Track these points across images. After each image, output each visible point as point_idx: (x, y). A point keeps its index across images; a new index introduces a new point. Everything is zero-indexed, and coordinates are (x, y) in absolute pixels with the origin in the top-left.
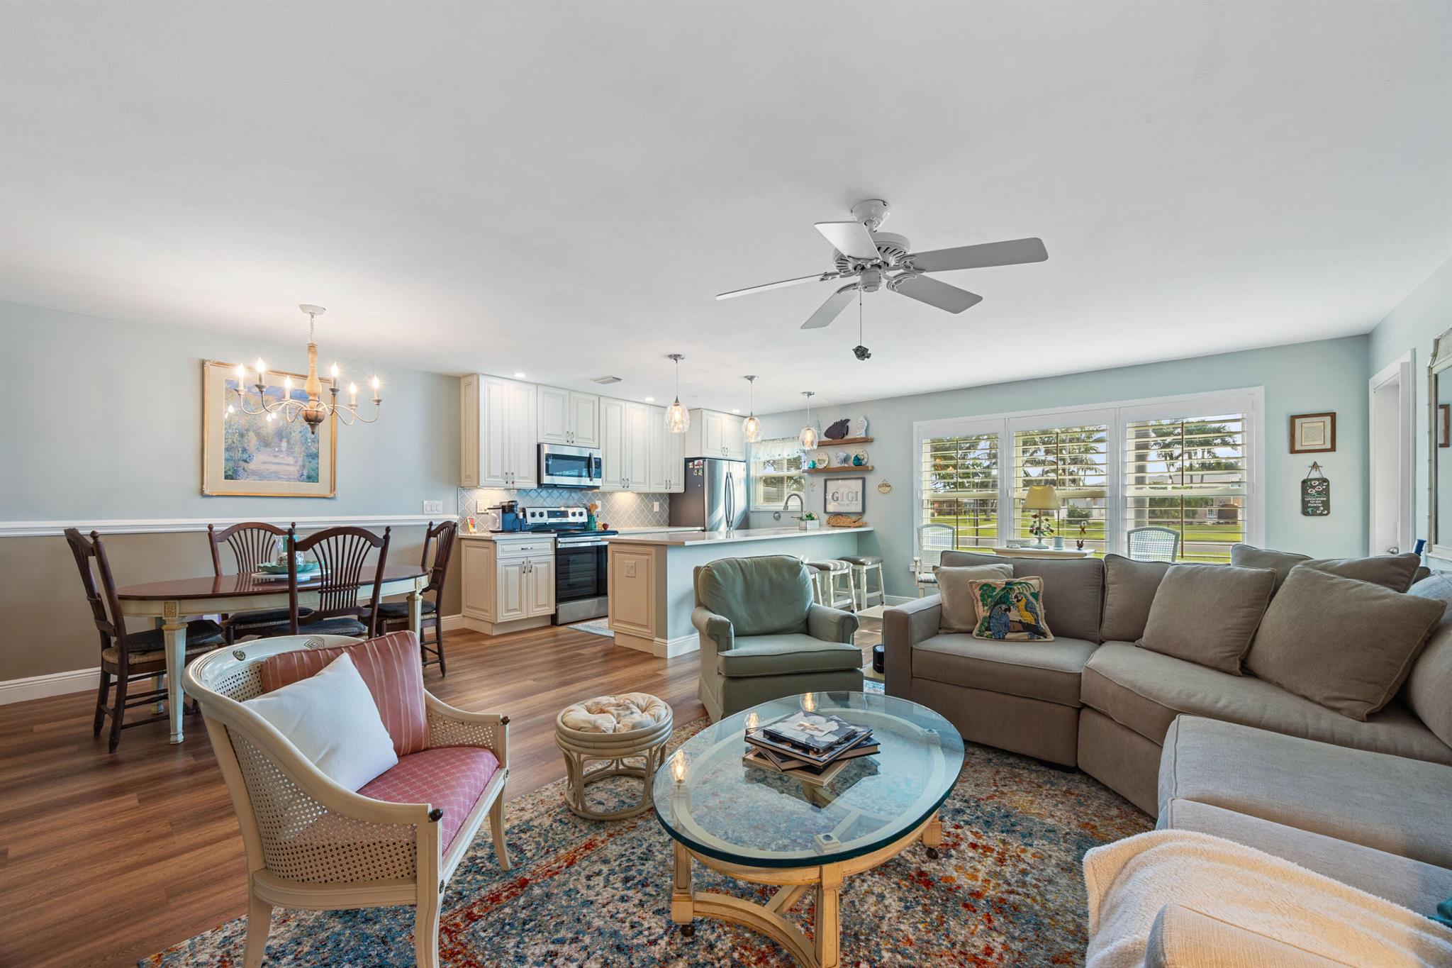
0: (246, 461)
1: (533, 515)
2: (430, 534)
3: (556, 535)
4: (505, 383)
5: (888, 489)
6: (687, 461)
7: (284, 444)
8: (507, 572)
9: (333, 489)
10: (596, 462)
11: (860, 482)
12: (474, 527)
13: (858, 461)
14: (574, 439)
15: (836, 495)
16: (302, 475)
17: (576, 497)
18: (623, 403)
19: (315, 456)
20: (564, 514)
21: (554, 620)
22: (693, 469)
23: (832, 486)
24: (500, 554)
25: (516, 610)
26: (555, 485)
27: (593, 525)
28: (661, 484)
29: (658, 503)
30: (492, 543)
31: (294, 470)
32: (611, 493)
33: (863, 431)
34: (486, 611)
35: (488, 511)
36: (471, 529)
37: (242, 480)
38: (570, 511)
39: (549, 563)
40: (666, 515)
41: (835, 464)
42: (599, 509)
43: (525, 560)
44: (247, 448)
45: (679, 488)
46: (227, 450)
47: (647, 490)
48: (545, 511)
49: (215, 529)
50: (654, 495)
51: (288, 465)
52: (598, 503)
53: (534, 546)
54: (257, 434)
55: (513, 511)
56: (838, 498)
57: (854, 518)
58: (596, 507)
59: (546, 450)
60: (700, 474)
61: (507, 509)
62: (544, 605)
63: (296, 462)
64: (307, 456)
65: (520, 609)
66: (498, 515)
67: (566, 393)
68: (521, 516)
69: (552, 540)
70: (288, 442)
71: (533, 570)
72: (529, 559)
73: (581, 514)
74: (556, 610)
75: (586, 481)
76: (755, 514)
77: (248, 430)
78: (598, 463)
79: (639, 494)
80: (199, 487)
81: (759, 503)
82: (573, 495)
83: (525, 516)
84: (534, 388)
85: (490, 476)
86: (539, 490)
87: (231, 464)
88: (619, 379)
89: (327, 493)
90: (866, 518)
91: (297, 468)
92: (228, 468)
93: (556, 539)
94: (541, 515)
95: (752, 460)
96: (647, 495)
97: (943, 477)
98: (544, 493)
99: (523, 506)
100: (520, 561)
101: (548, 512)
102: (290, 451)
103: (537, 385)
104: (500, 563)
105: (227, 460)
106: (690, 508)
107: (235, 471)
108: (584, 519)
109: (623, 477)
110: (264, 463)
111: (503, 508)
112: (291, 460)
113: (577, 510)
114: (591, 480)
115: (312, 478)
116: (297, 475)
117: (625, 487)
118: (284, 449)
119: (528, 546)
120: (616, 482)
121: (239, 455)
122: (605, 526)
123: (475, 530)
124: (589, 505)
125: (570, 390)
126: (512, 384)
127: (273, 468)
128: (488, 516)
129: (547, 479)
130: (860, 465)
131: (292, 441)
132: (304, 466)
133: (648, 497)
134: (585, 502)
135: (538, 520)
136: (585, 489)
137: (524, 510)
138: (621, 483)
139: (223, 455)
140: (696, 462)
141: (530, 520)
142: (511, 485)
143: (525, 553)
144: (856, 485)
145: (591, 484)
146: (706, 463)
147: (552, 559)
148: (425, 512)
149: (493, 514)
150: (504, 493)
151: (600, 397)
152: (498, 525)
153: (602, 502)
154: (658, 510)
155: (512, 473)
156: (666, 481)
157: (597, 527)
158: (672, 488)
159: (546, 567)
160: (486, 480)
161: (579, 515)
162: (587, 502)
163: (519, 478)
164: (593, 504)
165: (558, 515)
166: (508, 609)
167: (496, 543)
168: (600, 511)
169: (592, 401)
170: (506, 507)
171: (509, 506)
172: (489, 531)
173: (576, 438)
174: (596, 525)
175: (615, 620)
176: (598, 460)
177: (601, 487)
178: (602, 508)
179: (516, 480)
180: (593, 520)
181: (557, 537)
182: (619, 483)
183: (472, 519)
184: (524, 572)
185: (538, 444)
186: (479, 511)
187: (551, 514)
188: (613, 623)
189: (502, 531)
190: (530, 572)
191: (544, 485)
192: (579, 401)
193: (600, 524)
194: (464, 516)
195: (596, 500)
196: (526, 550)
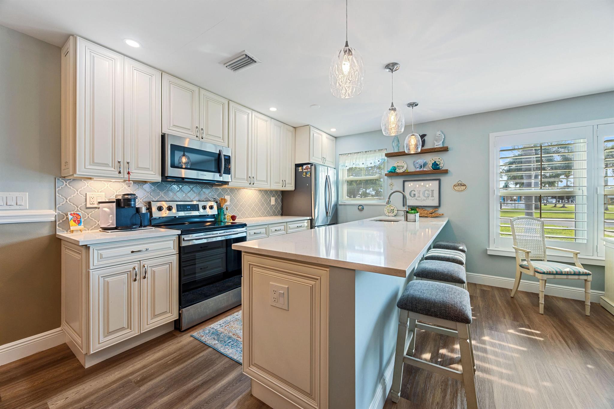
1: (160, 209)
3: (179, 232)
5: (463, 188)
6: (297, 166)
8: (107, 285)
10: (225, 160)
11: (437, 182)
13: (436, 166)
14: (204, 136)
15: (413, 193)
17: (207, 193)
18: (250, 112)
20: (195, 208)
21: (177, 327)
22: (302, 172)
23: (410, 185)
24: (95, 263)
25: (122, 329)
26: (183, 179)
27: (222, 217)
28: (279, 183)
29: (274, 198)
30: (83, 249)
32: (238, 189)
33: (441, 142)
35: (99, 205)
36: (73, 226)
38: (201, 204)
39: (170, 264)
40: (279, 208)
41: (412, 169)
42: (228, 203)
43: (136, 265)
45: (290, 187)
48: (174, 205)
50: (271, 191)
52: (227, 197)
53: (150, 246)
55: (129, 205)
56: (415, 195)
57: (431, 210)
58: (225, 201)
60: (308, 175)
61: (123, 203)
62: (165, 313)
65: (128, 327)
66: (111, 209)
67: (196, 89)
68: (143, 210)
69: (176, 238)
71: (149, 275)
73: (211, 207)
74: (180, 315)
75: (216, 177)
76: (343, 206)
78: (228, 160)
79: (260, 190)
81: (345, 199)
82: (204, 190)
83: (149, 210)
84: (159, 74)
85: (93, 163)
88: (253, 60)
90: (440, 211)
93: (179, 236)
94: (170, 209)
95: (340, 167)
96: (266, 192)
97: (514, 178)
99: (146, 200)
100: (130, 267)
101: (177, 205)
103: (162, 72)
104: (94, 274)
106: (299, 202)
108: (215, 211)
109: (250, 175)
111: (118, 202)
113: (209, 204)
114: (220, 176)
117: (251, 183)
120: (244, 179)
123: (81, 227)
124: (219, 199)
126: (128, 62)
128: (99, 211)
129: (172, 172)
130: (439, 169)
133: (268, 193)
134: (216, 197)
135: (165, 213)
136: (215, 184)
137: (147, 204)
138: (247, 180)
140: (304, 167)
141: (156, 214)
142: (126, 176)
143: (136, 257)
144: (432, 185)
145: (221, 179)
146: (313, 167)
147: (175, 259)
149: (106, 209)
151: (229, 101)
152: (112, 222)
153: (230, 197)
154: (274, 204)
155: (128, 163)
156: (283, 181)
157: (226, 221)
158: (285, 187)
159: (167, 269)
160: (86, 167)
161: (210, 209)
162: (218, 197)
163: (138, 168)
164: (222, 199)
165: (189, 208)
166: (109, 333)
167: (89, 247)
168: (229, 204)
169: (222, 105)
170: (122, 200)
171: (124, 199)
172: (101, 228)
173: (206, 135)
174: (225, 219)
175: (253, 363)
176: (227, 158)
177: (229, 183)
178: (230, 202)
179: (132, 170)
180: (222, 213)
181: (181, 235)
182: (245, 180)
183: (78, 214)
184: (135, 280)
185: (163, 134)
186: (88, 206)
187: (181, 208)
188: (249, 366)
189: (116, 228)
190: (145, 278)
191: (168, 178)
192: (209, 100)
193: (229, 217)
194: (64, 212)
195: (226, 195)
196: (139, 253)
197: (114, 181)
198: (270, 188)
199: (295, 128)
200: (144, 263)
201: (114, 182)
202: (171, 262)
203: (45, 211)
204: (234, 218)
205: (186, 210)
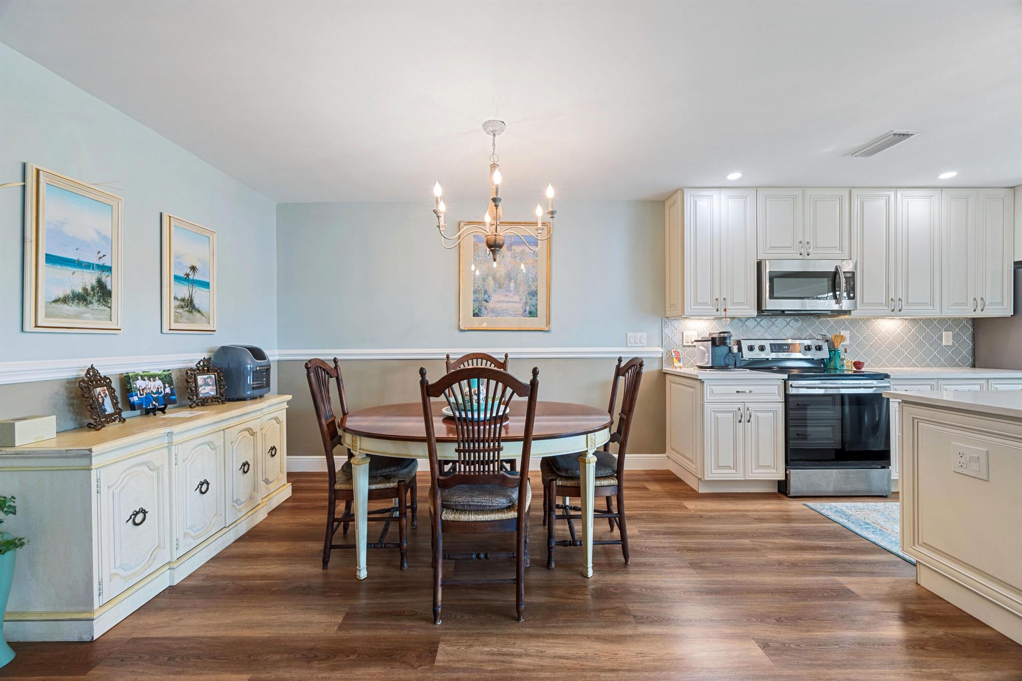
0: (486, 301)
1: (751, 348)
2: (619, 372)
3: (786, 376)
4: (715, 194)
6: (1020, 266)
7: (512, 285)
8: (717, 419)
9: (548, 322)
10: (846, 278)
12: (679, 361)
14: (810, 251)
16: (525, 311)
18: (892, 194)
19: (534, 294)
20: (795, 349)
21: (783, 489)
24: (708, 397)
25: (728, 467)
26: (783, 311)
27: (837, 362)
28: (965, 304)
29: (950, 333)
30: (698, 383)
31: (519, 307)
34: (691, 461)
35: (695, 344)
36: (676, 364)
37: (484, 317)
38: (803, 344)
39: (775, 412)
40: (965, 352)
42: (847, 342)
43: (741, 406)
44: (488, 290)
45: (1000, 310)
46: (475, 292)
47: (935, 313)
48: (767, 344)
49: (451, 357)
50: (942, 321)
51: (516, 302)
52: (845, 333)
53: (754, 389)
54: (494, 278)
55: (725, 344)
58: (842, 339)
59: (768, 269)
61: (719, 342)
62: (769, 467)
63: (521, 299)
64: (529, 294)
65: (735, 467)
66: (706, 348)
67: (799, 192)
68: (735, 349)
69: (781, 383)
70: (515, 282)
71: (752, 419)
72: (748, 405)
73: (819, 348)
74: (786, 475)
75: (829, 305)
77: (488, 275)
78: (851, 278)
79: (915, 321)
80: (457, 324)
82: (806, 324)
83: (740, 349)
84: (753, 192)
85: (697, 303)
86: (759, 320)
87: (477, 304)
88: (906, 135)
89: (544, 327)
91: (522, 304)
92: (475, 307)
93: (785, 381)
94: (762, 348)
96: (929, 322)
98: (765, 322)
99: (738, 338)
100: (735, 407)
101: (771, 345)
102: (517, 291)
103: (757, 188)
104: (707, 407)
105: (474, 301)
107: (480, 310)
108: (825, 354)
109: (892, 296)
110: (499, 302)
111: (713, 340)
112: (517, 298)
114: (837, 303)
115: (533, 314)
116: (522, 311)
117: (894, 309)
118: (512, 289)
119: (747, 389)
120: (880, 303)
121: (481, 296)
122: (858, 365)
123: (681, 364)
124: (830, 336)
125: (803, 188)
126: (724, 194)
127: (505, 305)
128: (695, 349)
129: (770, 304)
131: (518, 282)
132: (526, 303)
133: (934, 324)
134: (825, 332)
135: (757, 354)
136: (826, 315)
137: (739, 343)
138: (887, 304)
139: (472, 297)
141: (747, 355)
142: (723, 313)
143: (740, 397)
145: (838, 307)
147: (781, 407)
148: (629, 345)
149: (701, 347)
150: (715, 323)
151: (850, 189)
152: (707, 361)
153: (850, 333)
154: (951, 344)
155: (724, 299)
156: (975, 299)
157: (845, 368)
158: (982, 310)
159: (771, 417)
160: (692, 308)
161: (816, 349)
162: (827, 332)
163: (734, 304)
164: (836, 336)
165: (786, 349)
166: (719, 467)
167: (703, 382)
168: (848, 344)
169: (838, 199)
170: (717, 339)
171: (720, 338)
172: (697, 366)
173: (814, 248)
174: (843, 365)
175: (920, 542)
176: (848, 275)
177: (852, 312)
178: (850, 340)
179: (729, 307)
180: (837, 358)
181: (788, 379)
182: (884, 306)
183: (678, 352)
184: (740, 421)
185: (758, 261)
186: (685, 344)
187: (775, 348)
188: (914, 545)
189: (711, 367)
190: (749, 421)
191: (765, 312)
192: (817, 199)
193: (850, 364)
194: (668, 349)
195: (842, 330)
196: (743, 394)
197: (706, 318)
198: (940, 314)
199: (1012, 188)
200: (749, 405)
201: (705, 320)
202: (776, 411)
203: (655, 348)
204: (860, 366)
205: (782, 350)
